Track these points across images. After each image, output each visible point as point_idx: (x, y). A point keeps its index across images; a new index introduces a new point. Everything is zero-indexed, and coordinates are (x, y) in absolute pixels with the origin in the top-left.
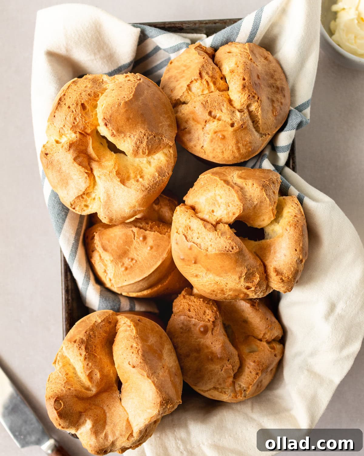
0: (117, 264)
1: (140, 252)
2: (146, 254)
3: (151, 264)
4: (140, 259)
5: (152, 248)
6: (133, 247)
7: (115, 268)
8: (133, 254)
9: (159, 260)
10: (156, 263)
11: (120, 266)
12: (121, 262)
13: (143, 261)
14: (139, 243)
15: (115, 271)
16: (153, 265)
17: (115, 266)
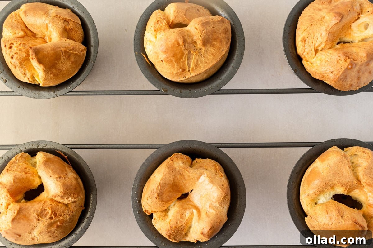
0: (48, 72)
1: (64, 65)
2: (68, 66)
3: (71, 73)
4: (64, 69)
5: (73, 63)
6: (60, 62)
7: (46, 75)
8: (60, 66)
9: (76, 70)
10: (74, 72)
11: (49, 73)
12: (50, 71)
13: (66, 70)
14: (64, 59)
15: (46, 77)
16: (72, 73)
17: (46, 74)
